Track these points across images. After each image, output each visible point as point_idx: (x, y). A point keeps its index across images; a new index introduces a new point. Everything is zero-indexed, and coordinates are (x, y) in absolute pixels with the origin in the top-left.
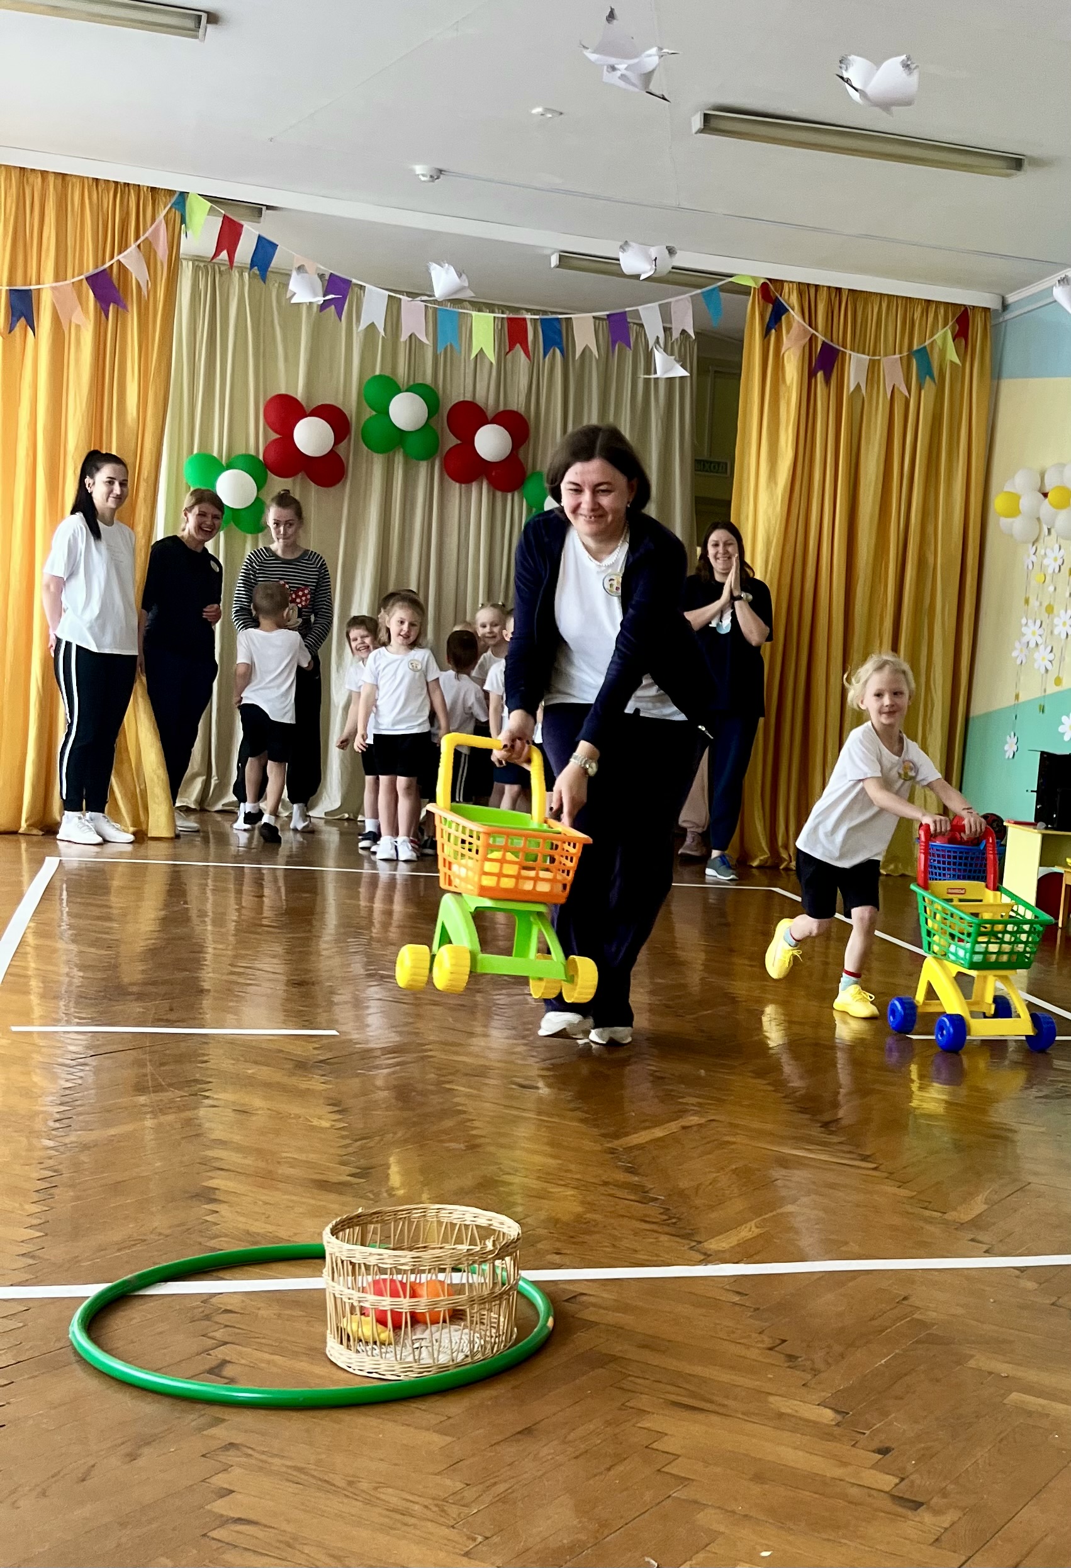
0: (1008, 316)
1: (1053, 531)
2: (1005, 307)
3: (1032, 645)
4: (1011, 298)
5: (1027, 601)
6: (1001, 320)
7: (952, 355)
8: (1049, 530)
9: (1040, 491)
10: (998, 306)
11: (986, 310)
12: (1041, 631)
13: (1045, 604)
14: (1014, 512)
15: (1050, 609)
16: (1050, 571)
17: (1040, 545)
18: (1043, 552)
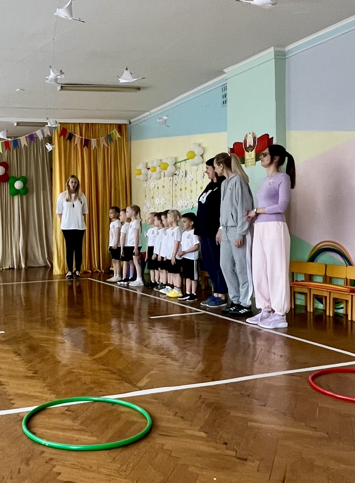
0: (131, 125)
1: (151, 178)
2: (130, 123)
3: (149, 207)
4: (132, 121)
5: (146, 196)
6: (129, 126)
7: (118, 135)
8: (150, 178)
9: (146, 168)
10: (128, 123)
11: (125, 124)
12: (150, 203)
13: (151, 197)
14: (140, 174)
15: (153, 198)
16: (152, 188)
17: (148, 181)
18: (149, 183)
